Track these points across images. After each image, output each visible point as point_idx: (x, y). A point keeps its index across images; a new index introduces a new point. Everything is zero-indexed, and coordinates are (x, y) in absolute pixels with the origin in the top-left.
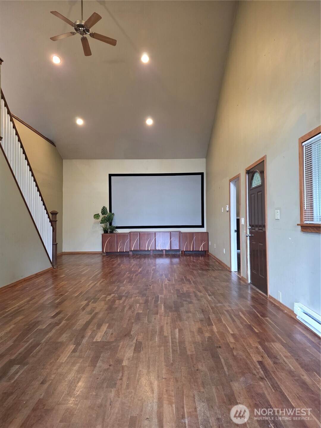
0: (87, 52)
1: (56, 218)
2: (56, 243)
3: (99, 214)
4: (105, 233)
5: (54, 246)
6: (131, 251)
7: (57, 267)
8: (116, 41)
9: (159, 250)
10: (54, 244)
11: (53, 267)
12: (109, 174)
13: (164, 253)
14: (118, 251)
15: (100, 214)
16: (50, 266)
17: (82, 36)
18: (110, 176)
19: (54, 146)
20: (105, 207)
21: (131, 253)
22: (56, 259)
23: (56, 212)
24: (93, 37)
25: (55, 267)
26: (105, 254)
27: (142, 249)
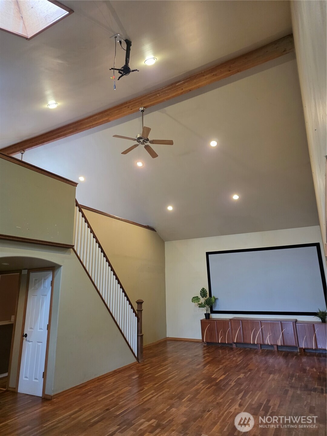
0: (154, 155)
1: (141, 307)
2: (141, 334)
3: (198, 297)
4: (206, 318)
5: (140, 338)
6: (234, 343)
7: (143, 361)
8: (173, 141)
9: (268, 345)
10: (139, 336)
11: (139, 362)
12: (206, 253)
13: (276, 349)
14: (220, 342)
15: (200, 297)
16: (135, 360)
17: (144, 145)
18: (208, 254)
19: (154, 232)
20: (204, 289)
21: (234, 346)
22: (142, 352)
23: (141, 301)
24: (153, 144)
25: (140, 362)
26: (205, 344)
27: (247, 341)
